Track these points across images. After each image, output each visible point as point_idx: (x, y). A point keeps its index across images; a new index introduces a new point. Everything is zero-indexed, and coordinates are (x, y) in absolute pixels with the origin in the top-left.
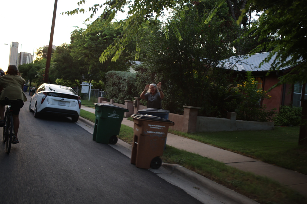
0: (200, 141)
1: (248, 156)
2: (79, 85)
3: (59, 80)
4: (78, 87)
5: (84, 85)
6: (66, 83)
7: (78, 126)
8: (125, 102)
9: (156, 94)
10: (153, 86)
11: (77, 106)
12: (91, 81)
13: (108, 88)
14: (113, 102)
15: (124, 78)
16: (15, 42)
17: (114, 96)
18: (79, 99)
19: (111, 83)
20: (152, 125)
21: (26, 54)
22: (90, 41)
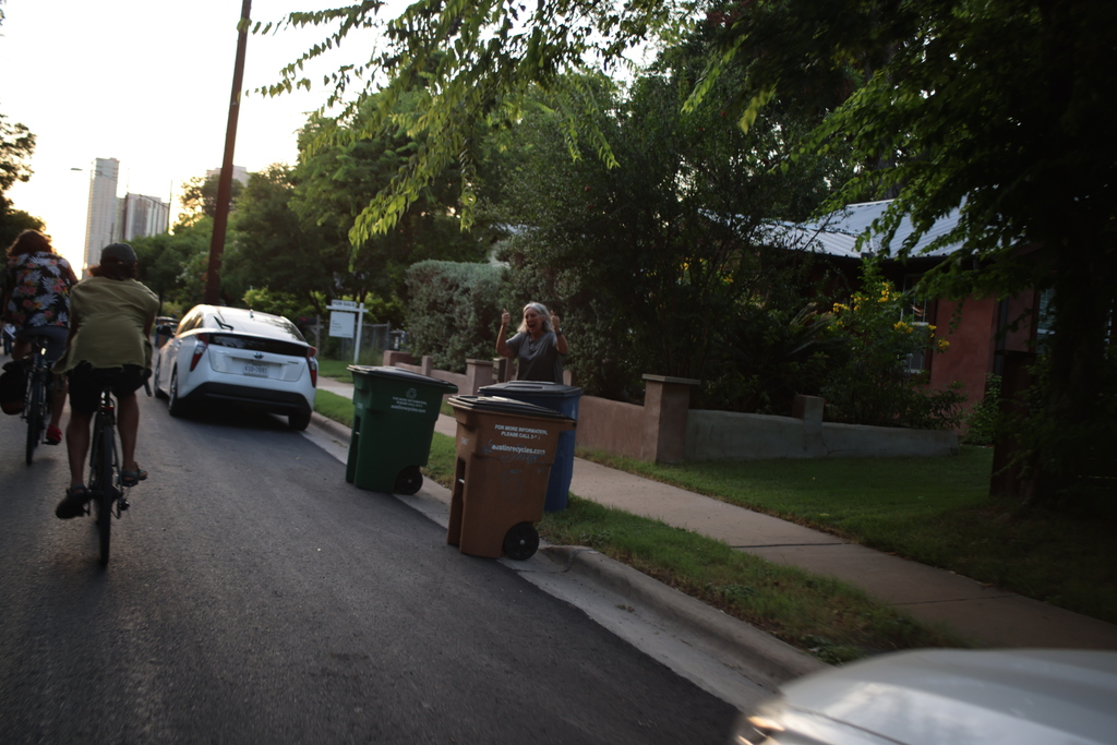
0: (689, 487)
1: (823, 531)
2: (324, 311)
3: (257, 294)
4: (318, 317)
5: (338, 311)
6: (278, 302)
7: (308, 441)
8: (469, 367)
9: (546, 337)
10: (534, 309)
11: (306, 377)
12: (366, 294)
13: (416, 319)
14: (432, 365)
15: (466, 284)
16: (108, 158)
17: (433, 346)
18: (312, 355)
19: (424, 300)
20: (507, 428)
21: (145, 201)
22: (353, 159)
